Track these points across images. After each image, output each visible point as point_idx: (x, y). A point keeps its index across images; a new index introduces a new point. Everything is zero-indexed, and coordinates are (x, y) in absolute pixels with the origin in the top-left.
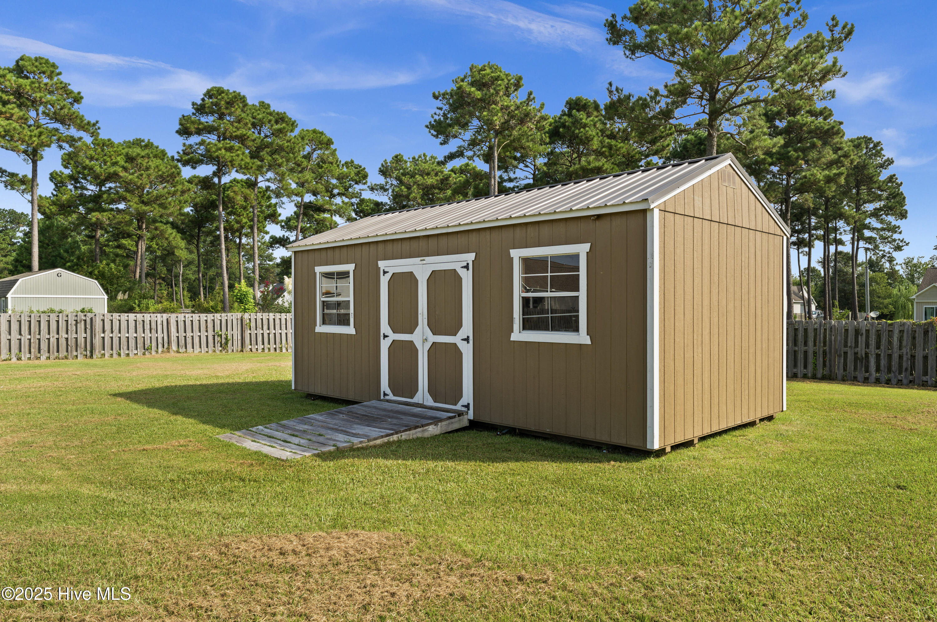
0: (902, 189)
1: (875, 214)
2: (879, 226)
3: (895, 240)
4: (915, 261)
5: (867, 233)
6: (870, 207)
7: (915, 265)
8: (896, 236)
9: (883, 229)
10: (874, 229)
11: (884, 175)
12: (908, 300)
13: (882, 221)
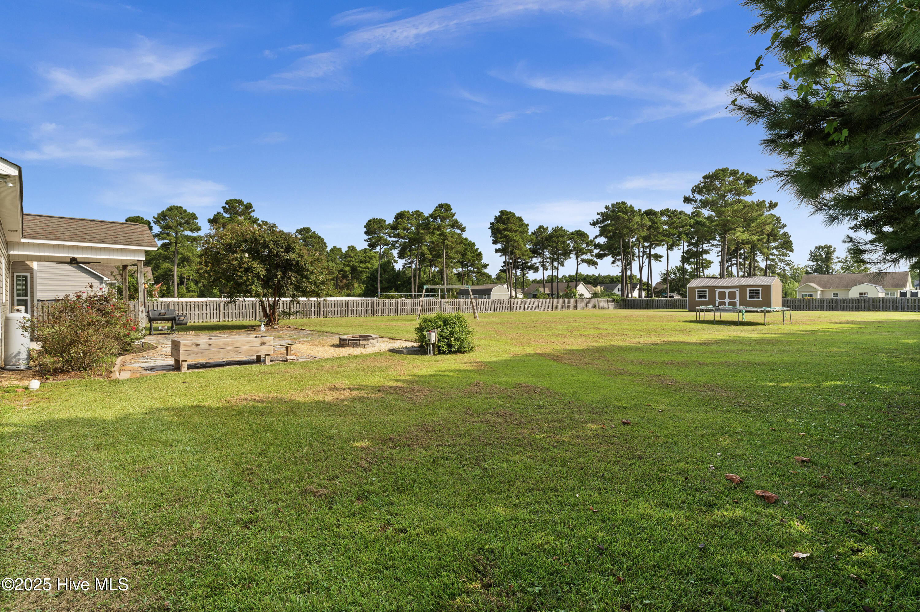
0: (791, 239)
1: (776, 248)
2: (777, 253)
3: (786, 261)
4: (796, 267)
5: (771, 257)
6: (773, 244)
7: (796, 269)
8: (787, 258)
9: (780, 255)
10: (775, 255)
11: (782, 232)
12: (793, 290)
13: (779, 251)
